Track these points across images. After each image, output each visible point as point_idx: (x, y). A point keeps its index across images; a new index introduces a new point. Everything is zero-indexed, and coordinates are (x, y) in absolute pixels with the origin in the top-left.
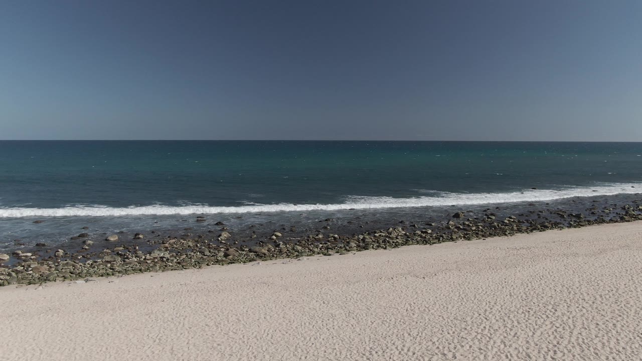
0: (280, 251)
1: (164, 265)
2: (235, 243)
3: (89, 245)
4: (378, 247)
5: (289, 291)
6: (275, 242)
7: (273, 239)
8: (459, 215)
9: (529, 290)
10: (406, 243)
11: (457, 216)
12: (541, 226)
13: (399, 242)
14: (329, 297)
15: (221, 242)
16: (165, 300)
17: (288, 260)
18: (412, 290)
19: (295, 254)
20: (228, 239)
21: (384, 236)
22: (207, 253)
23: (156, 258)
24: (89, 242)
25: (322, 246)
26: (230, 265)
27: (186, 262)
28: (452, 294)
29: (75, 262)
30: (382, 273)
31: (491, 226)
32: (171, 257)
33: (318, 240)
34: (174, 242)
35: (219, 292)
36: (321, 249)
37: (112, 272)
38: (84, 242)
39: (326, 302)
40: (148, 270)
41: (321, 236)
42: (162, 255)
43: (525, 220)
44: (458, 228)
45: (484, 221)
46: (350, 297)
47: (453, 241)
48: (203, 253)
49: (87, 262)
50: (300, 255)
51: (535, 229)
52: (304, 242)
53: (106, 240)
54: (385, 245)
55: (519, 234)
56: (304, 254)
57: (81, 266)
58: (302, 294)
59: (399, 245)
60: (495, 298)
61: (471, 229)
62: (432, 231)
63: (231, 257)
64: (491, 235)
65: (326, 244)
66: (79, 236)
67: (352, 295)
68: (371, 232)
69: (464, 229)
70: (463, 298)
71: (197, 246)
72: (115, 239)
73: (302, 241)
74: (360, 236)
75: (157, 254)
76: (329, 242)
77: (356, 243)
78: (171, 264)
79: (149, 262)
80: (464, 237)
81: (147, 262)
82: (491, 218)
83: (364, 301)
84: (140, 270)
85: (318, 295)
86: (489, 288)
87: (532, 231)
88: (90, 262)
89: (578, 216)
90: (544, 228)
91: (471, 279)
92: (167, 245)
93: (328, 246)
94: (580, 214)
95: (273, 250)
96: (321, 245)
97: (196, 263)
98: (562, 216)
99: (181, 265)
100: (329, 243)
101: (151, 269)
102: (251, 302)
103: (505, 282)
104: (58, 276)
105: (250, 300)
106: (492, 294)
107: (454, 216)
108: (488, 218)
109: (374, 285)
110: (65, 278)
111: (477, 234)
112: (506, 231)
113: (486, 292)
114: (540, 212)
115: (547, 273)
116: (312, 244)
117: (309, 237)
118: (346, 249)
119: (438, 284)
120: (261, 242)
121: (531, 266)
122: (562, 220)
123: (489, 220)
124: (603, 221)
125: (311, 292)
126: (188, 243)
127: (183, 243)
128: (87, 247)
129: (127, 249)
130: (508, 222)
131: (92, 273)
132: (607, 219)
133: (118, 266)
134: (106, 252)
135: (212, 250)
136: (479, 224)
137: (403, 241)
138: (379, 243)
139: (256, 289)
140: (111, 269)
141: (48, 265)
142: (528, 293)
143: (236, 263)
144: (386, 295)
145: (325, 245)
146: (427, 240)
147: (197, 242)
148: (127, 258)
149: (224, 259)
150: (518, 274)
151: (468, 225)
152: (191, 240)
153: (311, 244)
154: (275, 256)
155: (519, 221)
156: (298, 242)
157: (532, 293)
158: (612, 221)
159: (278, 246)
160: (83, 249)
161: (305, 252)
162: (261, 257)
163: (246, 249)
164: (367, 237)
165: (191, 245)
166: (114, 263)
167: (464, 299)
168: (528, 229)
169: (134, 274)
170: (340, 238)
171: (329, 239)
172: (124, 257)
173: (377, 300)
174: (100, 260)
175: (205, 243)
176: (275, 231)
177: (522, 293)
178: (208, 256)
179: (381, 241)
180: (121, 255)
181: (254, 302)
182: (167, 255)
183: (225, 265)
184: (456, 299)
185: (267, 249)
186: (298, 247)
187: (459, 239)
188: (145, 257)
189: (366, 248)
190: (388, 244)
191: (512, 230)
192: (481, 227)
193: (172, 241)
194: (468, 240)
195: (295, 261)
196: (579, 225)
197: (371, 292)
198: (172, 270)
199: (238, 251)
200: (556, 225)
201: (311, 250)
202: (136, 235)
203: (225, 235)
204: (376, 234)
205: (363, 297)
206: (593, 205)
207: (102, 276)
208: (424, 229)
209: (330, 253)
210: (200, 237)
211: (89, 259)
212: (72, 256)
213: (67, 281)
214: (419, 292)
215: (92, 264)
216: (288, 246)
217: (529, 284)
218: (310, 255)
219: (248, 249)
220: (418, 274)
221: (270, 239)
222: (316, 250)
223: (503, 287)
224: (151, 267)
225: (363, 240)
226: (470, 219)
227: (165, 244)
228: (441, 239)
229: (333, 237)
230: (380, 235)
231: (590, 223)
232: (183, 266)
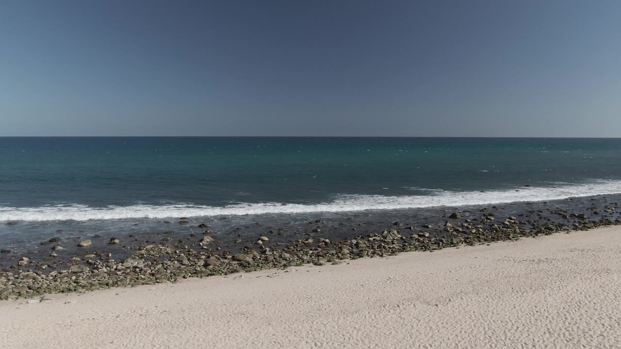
0: (266, 259)
1: (135, 278)
2: (218, 249)
3: (58, 252)
4: (373, 253)
5: (273, 326)
6: (261, 247)
7: (259, 244)
8: (456, 216)
9: (570, 324)
10: (403, 249)
11: (454, 216)
12: (545, 229)
13: (396, 247)
14: (322, 335)
15: (203, 248)
16: (115, 341)
17: (274, 270)
18: (425, 324)
19: (282, 264)
20: (210, 245)
21: (379, 240)
22: (186, 262)
23: (129, 268)
24: (60, 248)
25: (313, 253)
26: (210, 277)
27: (161, 273)
28: (476, 330)
29: (37, 274)
30: (385, 298)
31: (491, 228)
32: (145, 267)
33: (308, 245)
34: (152, 248)
35: (185, 328)
36: (311, 256)
37: (75, 287)
38: (54, 249)
39: (319, 344)
40: (115, 284)
41: (310, 241)
42: (135, 264)
43: (527, 221)
44: (457, 231)
45: (482, 222)
46: (348, 335)
47: (454, 246)
48: (181, 261)
49: (51, 274)
50: (288, 265)
51: (540, 232)
52: (292, 248)
53: (79, 245)
54: (381, 251)
55: (524, 238)
56: (292, 264)
57: (42, 278)
58: (288, 331)
59: (396, 251)
60: (531, 337)
61: (471, 232)
62: (430, 234)
63: (211, 267)
64: (493, 239)
65: (317, 250)
66: (50, 241)
67: (351, 332)
68: (366, 236)
69: (463, 232)
70: (490, 337)
71: (176, 253)
72: (88, 244)
73: (291, 246)
74: (353, 241)
75: (130, 263)
76: (319, 247)
77: (349, 249)
78: (143, 277)
79: (119, 273)
80: (465, 242)
81: (117, 274)
82: (490, 219)
83: (367, 341)
84: (107, 284)
85: (308, 332)
86: (520, 321)
87: (536, 234)
88: (54, 273)
89: (581, 217)
90: (548, 231)
91: (494, 306)
92: (143, 252)
93: (319, 252)
94: (583, 215)
95: (259, 257)
96: (311, 252)
97: (172, 274)
98: (564, 217)
99: (155, 278)
100: (320, 249)
101: (119, 283)
102: (222, 344)
103: (537, 312)
104: (13, 292)
105: (223, 341)
106: (525, 330)
107: (450, 217)
108: (487, 219)
109: (377, 317)
110: (20, 295)
111: (479, 237)
112: (509, 235)
113: (518, 327)
114: (540, 212)
115: (584, 298)
116: (302, 250)
117: (298, 241)
118: (339, 257)
119: (455, 315)
120: (246, 247)
121: (561, 288)
122: (565, 221)
123: (489, 221)
124: (608, 223)
125: (300, 327)
126: (166, 250)
127: (161, 249)
128: (55, 255)
129: (99, 256)
130: (508, 223)
131: (52, 288)
132: (613, 220)
133: (84, 279)
134: (75, 260)
135: (191, 258)
136: (479, 226)
137: (400, 246)
138: (374, 249)
139: (231, 323)
140: (75, 282)
141: (7, 276)
142: (570, 329)
143: (217, 275)
144: (393, 332)
145: (315, 252)
146: (426, 245)
147: (177, 247)
148: (97, 268)
149: (204, 269)
150: (550, 299)
151: (468, 228)
152: (170, 245)
153: (300, 251)
154: (260, 265)
155: (520, 223)
156: (286, 247)
157: (575, 329)
158: (619, 222)
159: (264, 252)
160: (51, 256)
161: (293, 261)
162: (245, 266)
163: (228, 257)
164: (361, 242)
165: (170, 252)
166: (81, 274)
167: (492, 338)
168: (531, 231)
169: (99, 289)
170: (331, 242)
171: (320, 244)
172: (93, 267)
173: (382, 340)
174: (66, 271)
175: (185, 248)
176: (261, 235)
177: (563, 329)
178: (187, 266)
179: (376, 247)
180: (90, 264)
181: (227, 344)
182: (141, 265)
183: (204, 278)
184: (482, 338)
185: (252, 256)
186: (286, 254)
187: (460, 244)
188: (117, 267)
189: (360, 255)
190: (384, 250)
191: (515, 233)
192: (481, 230)
193: (149, 247)
194: (471, 245)
195: (281, 272)
196: (585, 227)
197: (375, 327)
198: (143, 284)
199: (219, 260)
200: (559, 227)
201: (300, 258)
202: (112, 239)
203: (207, 239)
204: (370, 239)
205: (364, 335)
206: (592, 204)
207: (63, 292)
208: (421, 231)
209: (321, 261)
210: (180, 242)
211: (54, 269)
212: (37, 266)
213: (21, 299)
214: (434, 327)
215: (56, 276)
216: (275, 252)
217: (568, 314)
218: (300, 265)
219: (230, 257)
220: (429, 300)
221: (256, 243)
222: (305, 258)
223: (536, 320)
224: (121, 281)
225: (357, 245)
226: (468, 220)
227: (141, 250)
228: (441, 244)
229: (324, 241)
230: (374, 239)
231: (596, 225)
232: (156, 279)
